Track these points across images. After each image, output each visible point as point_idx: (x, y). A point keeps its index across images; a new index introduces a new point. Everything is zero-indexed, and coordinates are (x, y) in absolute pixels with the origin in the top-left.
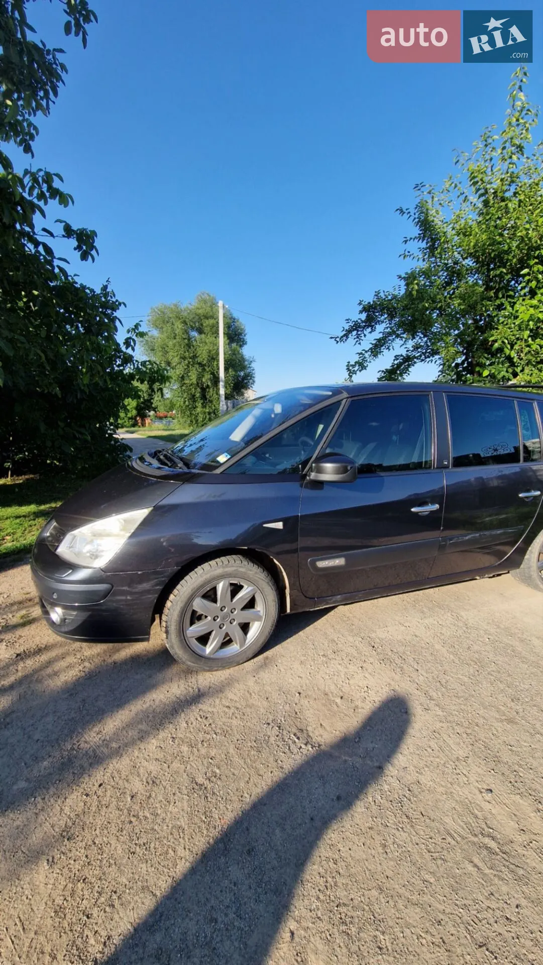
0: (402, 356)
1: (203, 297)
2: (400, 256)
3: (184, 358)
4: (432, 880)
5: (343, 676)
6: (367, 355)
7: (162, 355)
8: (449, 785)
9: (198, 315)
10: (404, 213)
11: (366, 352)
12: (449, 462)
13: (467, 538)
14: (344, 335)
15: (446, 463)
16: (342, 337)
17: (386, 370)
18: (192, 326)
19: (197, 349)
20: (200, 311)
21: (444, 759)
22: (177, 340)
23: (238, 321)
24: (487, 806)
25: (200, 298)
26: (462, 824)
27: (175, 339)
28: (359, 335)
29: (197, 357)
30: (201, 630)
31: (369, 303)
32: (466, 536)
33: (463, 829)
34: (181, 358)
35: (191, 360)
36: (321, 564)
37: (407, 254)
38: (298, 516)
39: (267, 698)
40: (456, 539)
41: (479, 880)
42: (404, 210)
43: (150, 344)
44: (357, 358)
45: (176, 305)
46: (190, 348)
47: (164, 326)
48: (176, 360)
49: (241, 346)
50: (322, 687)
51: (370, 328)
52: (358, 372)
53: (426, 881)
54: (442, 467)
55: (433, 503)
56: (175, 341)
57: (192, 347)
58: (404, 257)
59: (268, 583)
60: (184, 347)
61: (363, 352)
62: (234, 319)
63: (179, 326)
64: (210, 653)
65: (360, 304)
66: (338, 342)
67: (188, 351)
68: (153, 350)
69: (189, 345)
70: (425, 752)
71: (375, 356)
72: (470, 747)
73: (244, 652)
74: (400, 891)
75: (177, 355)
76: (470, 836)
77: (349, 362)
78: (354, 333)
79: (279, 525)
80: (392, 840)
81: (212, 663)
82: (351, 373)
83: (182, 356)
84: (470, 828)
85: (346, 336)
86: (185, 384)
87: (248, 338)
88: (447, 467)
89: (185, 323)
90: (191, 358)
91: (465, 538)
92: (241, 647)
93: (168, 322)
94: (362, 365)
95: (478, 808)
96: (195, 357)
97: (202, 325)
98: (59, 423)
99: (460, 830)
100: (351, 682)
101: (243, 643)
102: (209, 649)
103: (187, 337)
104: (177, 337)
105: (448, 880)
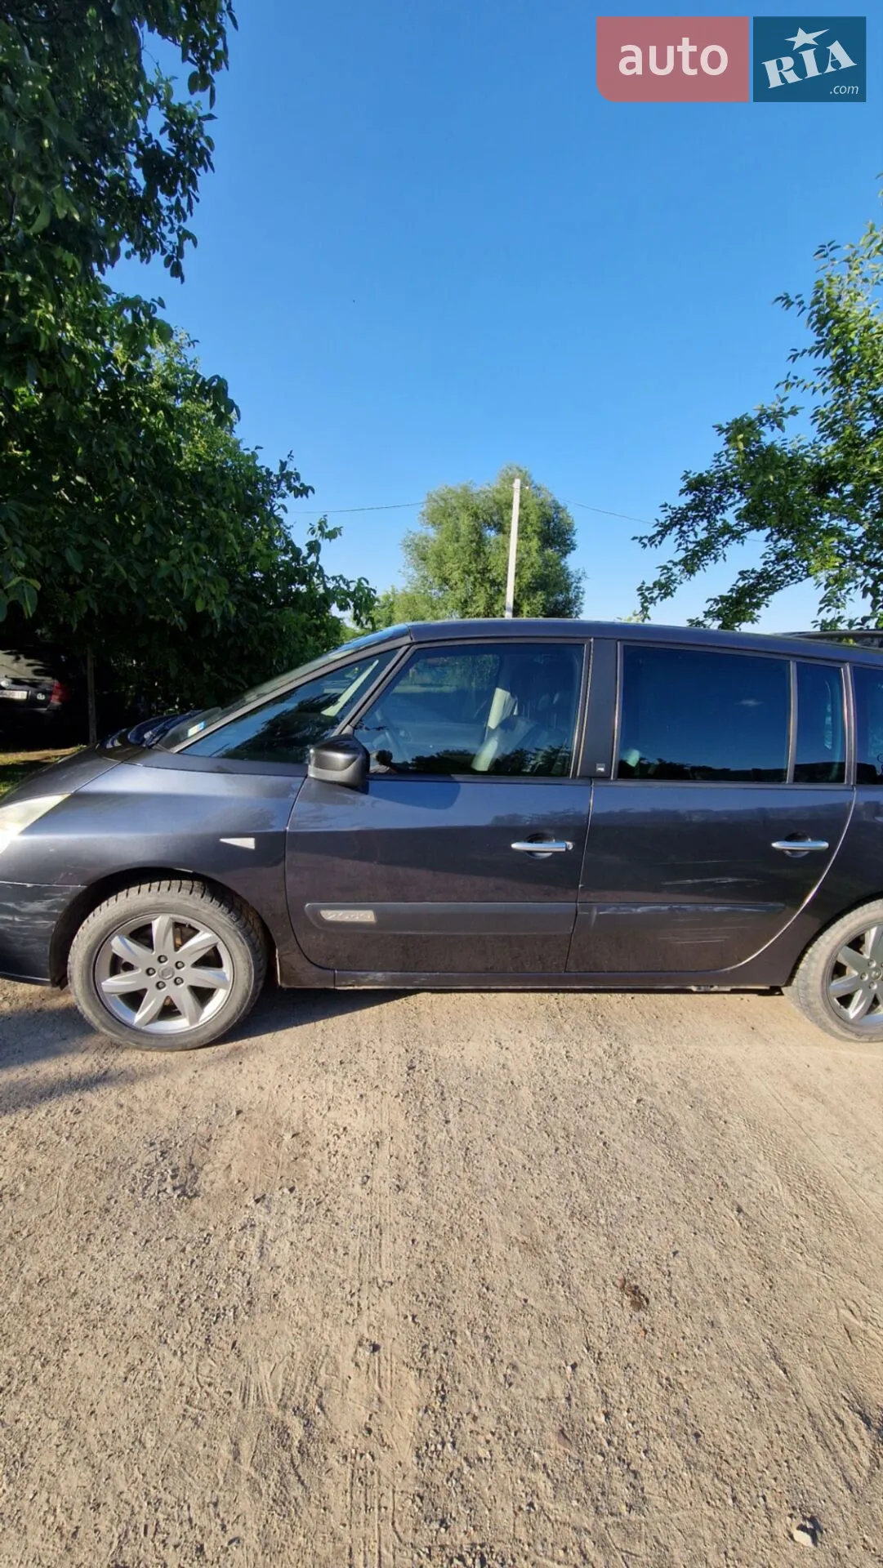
0: (753, 571)
1: (510, 473)
2: (778, 386)
3: (468, 572)
4: (149, 1445)
5: (324, 1102)
6: (676, 570)
7: (437, 567)
8: (319, 1316)
9: (497, 503)
10: (793, 303)
11: (675, 564)
12: (608, 769)
13: (639, 910)
14: (659, 533)
15: (602, 769)
16: (653, 537)
17: (721, 596)
18: (485, 521)
19: (491, 559)
20: (498, 497)
21: (350, 1273)
22: (461, 544)
23: (564, 510)
24: (347, 1368)
25: (504, 474)
26: (280, 1381)
27: (458, 541)
28: (685, 532)
29: (490, 571)
30: (127, 985)
31: (701, 475)
32: (637, 907)
33: (274, 1390)
34: (464, 571)
35: (478, 576)
36: (330, 915)
37: (791, 380)
38: (285, 831)
39: (184, 1108)
40: (614, 908)
41: (219, 1474)
42: (792, 298)
43: (421, 549)
44: (655, 576)
45: (466, 489)
46: (479, 556)
47: (444, 521)
48: (456, 575)
49: (565, 554)
50: (280, 1112)
51: (705, 521)
52: (658, 600)
53: (140, 1442)
54: (591, 777)
55: (560, 838)
56: (456, 545)
57: (482, 554)
58: (787, 387)
59: (235, 931)
60: (470, 555)
61: (670, 565)
62: (558, 507)
63: (465, 523)
64: (139, 1022)
65: (685, 477)
66: (645, 546)
67: (476, 561)
68: (424, 559)
69: (478, 552)
70: (332, 1252)
71: (692, 572)
72: (413, 1267)
73: (197, 1031)
74: (91, 1439)
75: (459, 568)
76: (274, 1405)
77: (643, 583)
78: (675, 530)
79: (249, 843)
80: (152, 1365)
81: (142, 1039)
82: (646, 601)
83: (466, 568)
84: (287, 1393)
85: (662, 534)
86: (467, 613)
87: (577, 538)
88: (604, 777)
89: (476, 515)
90: (479, 573)
91: (634, 910)
92: (192, 1023)
93: (450, 515)
94: (666, 588)
95: (331, 1367)
96: (485, 570)
97: (503, 519)
98: (205, 665)
99: (268, 1389)
100: (331, 1114)
101: (194, 1019)
102: (138, 1018)
103: (477, 539)
104: (462, 539)
105: (173, 1454)
